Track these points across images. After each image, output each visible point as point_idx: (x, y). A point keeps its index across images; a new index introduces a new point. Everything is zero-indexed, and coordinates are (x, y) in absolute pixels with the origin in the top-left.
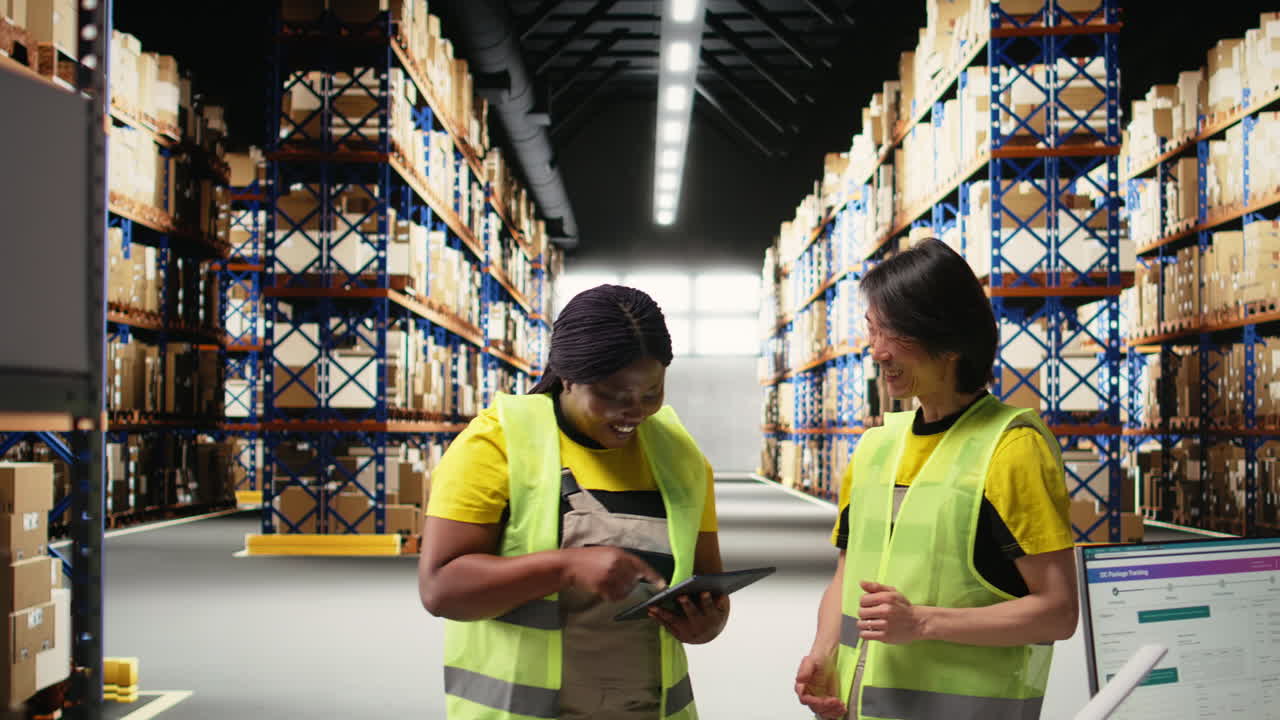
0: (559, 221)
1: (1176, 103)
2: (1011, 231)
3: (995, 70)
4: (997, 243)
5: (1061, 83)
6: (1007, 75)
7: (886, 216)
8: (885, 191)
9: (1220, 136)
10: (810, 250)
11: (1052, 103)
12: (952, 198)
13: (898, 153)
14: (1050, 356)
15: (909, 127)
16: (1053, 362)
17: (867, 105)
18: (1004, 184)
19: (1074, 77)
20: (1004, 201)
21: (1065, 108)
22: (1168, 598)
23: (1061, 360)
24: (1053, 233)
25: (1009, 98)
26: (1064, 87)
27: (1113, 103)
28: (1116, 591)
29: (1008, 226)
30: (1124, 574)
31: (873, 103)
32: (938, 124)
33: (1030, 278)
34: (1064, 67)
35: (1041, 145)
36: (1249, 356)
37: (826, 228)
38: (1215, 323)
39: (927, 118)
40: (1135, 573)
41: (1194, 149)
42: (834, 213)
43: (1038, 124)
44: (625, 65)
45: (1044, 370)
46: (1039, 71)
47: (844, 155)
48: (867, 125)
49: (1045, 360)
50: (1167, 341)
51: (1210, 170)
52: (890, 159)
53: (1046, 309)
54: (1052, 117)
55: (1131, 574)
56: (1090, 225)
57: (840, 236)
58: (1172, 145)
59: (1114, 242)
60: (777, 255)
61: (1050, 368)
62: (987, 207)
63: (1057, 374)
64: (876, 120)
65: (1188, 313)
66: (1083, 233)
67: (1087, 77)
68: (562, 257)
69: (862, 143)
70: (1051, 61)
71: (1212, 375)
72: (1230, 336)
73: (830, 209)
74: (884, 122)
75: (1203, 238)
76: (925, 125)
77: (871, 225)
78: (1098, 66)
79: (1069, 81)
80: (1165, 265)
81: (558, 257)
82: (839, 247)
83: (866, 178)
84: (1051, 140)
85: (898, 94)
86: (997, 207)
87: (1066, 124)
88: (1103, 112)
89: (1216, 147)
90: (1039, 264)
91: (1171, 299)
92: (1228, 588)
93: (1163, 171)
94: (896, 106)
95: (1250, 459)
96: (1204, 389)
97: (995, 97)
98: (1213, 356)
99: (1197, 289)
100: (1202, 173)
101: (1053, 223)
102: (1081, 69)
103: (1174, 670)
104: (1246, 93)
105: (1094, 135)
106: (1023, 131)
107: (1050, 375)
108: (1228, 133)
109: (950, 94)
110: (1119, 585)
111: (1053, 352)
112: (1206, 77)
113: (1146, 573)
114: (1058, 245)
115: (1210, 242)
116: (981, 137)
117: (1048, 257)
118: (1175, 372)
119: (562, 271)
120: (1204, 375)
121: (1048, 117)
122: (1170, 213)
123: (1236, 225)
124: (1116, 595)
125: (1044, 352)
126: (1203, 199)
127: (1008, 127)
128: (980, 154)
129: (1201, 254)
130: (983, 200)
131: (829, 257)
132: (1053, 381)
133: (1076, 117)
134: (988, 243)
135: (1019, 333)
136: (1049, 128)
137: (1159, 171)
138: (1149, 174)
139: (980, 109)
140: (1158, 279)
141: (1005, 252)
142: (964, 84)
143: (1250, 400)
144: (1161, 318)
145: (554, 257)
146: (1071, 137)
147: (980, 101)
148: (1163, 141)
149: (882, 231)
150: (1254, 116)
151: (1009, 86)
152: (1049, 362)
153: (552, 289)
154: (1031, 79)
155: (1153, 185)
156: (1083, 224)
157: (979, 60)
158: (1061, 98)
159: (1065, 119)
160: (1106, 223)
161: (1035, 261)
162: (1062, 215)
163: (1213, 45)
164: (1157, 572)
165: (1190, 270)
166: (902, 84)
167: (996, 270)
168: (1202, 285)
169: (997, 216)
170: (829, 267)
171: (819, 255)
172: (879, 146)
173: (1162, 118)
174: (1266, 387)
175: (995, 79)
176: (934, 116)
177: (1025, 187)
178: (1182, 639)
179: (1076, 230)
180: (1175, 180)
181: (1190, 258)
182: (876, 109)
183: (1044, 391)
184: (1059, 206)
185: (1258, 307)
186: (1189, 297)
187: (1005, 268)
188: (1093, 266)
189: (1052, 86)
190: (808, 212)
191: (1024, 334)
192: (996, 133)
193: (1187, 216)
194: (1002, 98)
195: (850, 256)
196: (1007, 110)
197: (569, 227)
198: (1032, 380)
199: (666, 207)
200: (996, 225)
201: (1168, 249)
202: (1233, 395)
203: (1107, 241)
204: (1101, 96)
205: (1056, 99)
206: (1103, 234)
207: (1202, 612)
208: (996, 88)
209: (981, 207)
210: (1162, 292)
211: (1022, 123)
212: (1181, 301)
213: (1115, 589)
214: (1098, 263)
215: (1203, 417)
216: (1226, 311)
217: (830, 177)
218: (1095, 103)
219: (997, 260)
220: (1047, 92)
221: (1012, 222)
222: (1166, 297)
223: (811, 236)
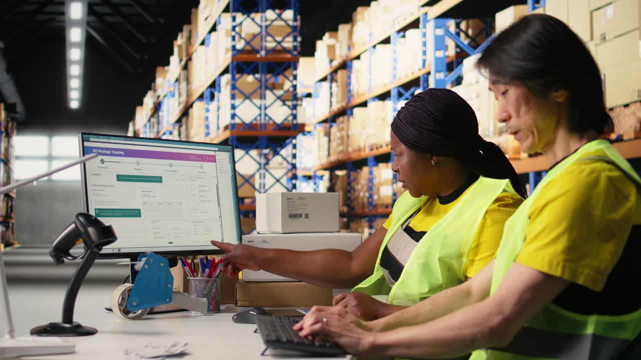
0: (14, 105)
1: (338, 41)
2: (241, 100)
3: (234, 14)
4: (233, 107)
5: (268, 23)
6: (240, 17)
7: (184, 98)
8: (183, 85)
9: (358, 58)
10: (149, 120)
11: (264, 33)
12: (214, 85)
13: (190, 63)
14: (260, 168)
15: (194, 48)
16: (263, 171)
17: (176, 39)
18: (237, 76)
19: (276, 20)
20: (238, 84)
21: (270, 36)
22: (136, 169)
23: (267, 170)
24: (263, 102)
25: (241, 30)
26: (270, 25)
27: (296, 34)
28: (103, 161)
29: (240, 98)
30: (109, 152)
31: (179, 38)
32: (208, 46)
33: (251, 126)
34: (271, 14)
35: (258, 56)
36: (371, 173)
37: (157, 107)
38: (355, 156)
39: (203, 43)
40: (116, 152)
41: (345, 65)
42: (161, 98)
43: (256, 44)
44: (52, 20)
45: (257, 176)
46: (257, 17)
47: (166, 68)
48: (176, 50)
49: (258, 170)
50: (332, 168)
51: (353, 76)
52: (186, 67)
53: (258, 143)
54: (263, 40)
55: (113, 153)
56: (283, 98)
57: (164, 113)
58: (336, 63)
59: (295, 107)
60: (134, 125)
61: (260, 174)
62: (229, 88)
63: (264, 177)
64: (180, 47)
65: (342, 152)
66: (279, 103)
67: (282, 20)
68: (15, 124)
69: (174, 60)
70: (264, 11)
71: (353, 184)
72: (362, 163)
73: (159, 97)
74: (184, 47)
75: (349, 112)
76: (203, 47)
77: (177, 104)
78: (289, 14)
79: (273, 21)
80: (331, 127)
81: (13, 125)
82: (163, 117)
83: (175, 79)
84: (263, 53)
85: (190, 32)
86: (234, 87)
87: (270, 44)
88: (290, 39)
89: (356, 63)
90: (256, 119)
91: (334, 144)
92: (173, 168)
93: (331, 77)
94: (189, 39)
95: (371, 227)
96: (349, 191)
97: (234, 28)
98: (353, 174)
99: (345, 140)
100: (349, 77)
101: (263, 97)
102: (279, 15)
103: (139, 210)
104: (371, 35)
105: (285, 51)
106: (248, 48)
107: (260, 177)
108: (362, 57)
109: (213, 29)
110: (105, 158)
111: (262, 166)
112: (352, 27)
113: (123, 153)
114: (266, 108)
115: (352, 114)
116: (227, 50)
117: (260, 115)
118: (335, 183)
119: (15, 133)
120: (349, 184)
121: (262, 40)
122: (334, 100)
123: (364, 104)
124: (103, 163)
125: (257, 166)
126: (349, 91)
127: (240, 45)
128: (226, 59)
129: (348, 120)
130: (227, 83)
131: (158, 123)
132: (262, 181)
133: (275, 41)
134: (229, 107)
135: (244, 155)
136: (262, 46)
137: (329, 77)
138: (324, 79)
139: (227, 35)
140: (328, 134)
141: (237, 111)
142: (220, 23)
143: (371, 196)
144: (329, 155)
145: (10, 125)
146: (274, 50)
147: (227, 31)
148: (331, 61)
149: (182, 106)
150: (374, 47)
151: (241, 24)
152: (260, 171)
153: (9, 142)
154: (253, 19)
155: (326, 84)
156: (279, 98)
157: (226, 10)
158: (269, 30)
159: (270, 42)
160: (291, 98)
161: (254, 117)
162: (268, 93)
163: (355, 9)
164: (129, 153)
165: (343, 129)
166: (193, 25)
167: (233, 122)
168: (348, 136)
169: (233, 92)
170: (158, 128)
171: (154, 123)
172: (181, 60)
173: (331, 49)
174: (378, 189)
175: (234, 19)
176: (206, 42)
177: (250, 78)
178: (144, 193)
179: (275, 101)
180: (336, 81)
181: (343, 122)
182: (180, 41)
183: (257, 186)
184: (267, 88)
185: (374, 147)
186: (342, 143)
187: (237, 121)
188: (284, 120)
189: (264, 24)
190: (149, 101)
191: (247, 157)
192: (234, 48)
193: (342, 101)
194: (237, 29)
195: (168, 122)
196: (240, 36)
197: (20, 108)
198: (251, 180)
199: (75, 100)
200: (233, 97)
201: (332, 119)
202: (363, 194)
203: (291, 107)
204: (289, 30)
205: (267, 31)
206: (289, 103)
207: (159, 180)
208: (234, 24)
209: (226, 87)
210: (330, 141)
211: (248, 43)
212: (339, 145)
213: (102, 160)
214: (286, 119)
215: (349, 206)
216: (359, 150)
217: (159, 80)
218: (286, 34)
219: (233, 116)
220: (261, 27)
221: (242, 96)
222: (331, 144)
223: (150, 113)
